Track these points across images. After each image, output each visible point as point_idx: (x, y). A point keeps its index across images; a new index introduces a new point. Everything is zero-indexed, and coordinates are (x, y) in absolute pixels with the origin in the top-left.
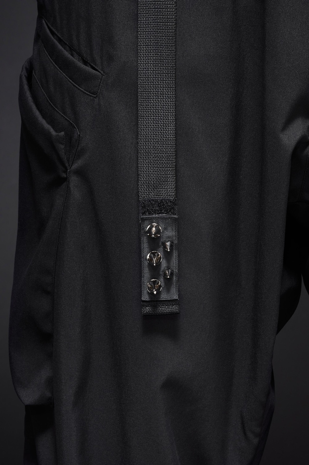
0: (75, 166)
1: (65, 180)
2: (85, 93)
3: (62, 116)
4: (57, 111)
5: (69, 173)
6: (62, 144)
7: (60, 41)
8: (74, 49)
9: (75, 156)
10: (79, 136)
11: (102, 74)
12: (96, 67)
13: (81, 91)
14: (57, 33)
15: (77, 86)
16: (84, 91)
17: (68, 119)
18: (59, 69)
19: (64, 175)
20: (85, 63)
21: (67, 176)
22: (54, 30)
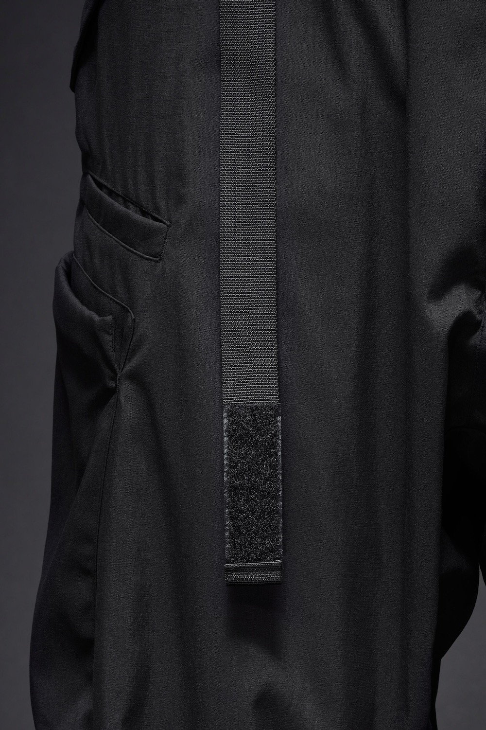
0: (128, 367)
1: (114, 391)
2: (144, 258)
3: (111, 299)
4: (104, 294)
5: (119, 379)
6: (108, 333)
7: (111, 193)
8: (129, 198)
9: (128, 352)
10: (134, 322)
11: (168, 226)
12: (160, 218)
13: (138, 255)
14: (106, 184)
15: (132, 249)
16: (142, 254)
17: (119, 302)
18: (108, 233)
19: (112, 384)
20: (145, 214)
21: (116, 385)
22: (102, 181)
